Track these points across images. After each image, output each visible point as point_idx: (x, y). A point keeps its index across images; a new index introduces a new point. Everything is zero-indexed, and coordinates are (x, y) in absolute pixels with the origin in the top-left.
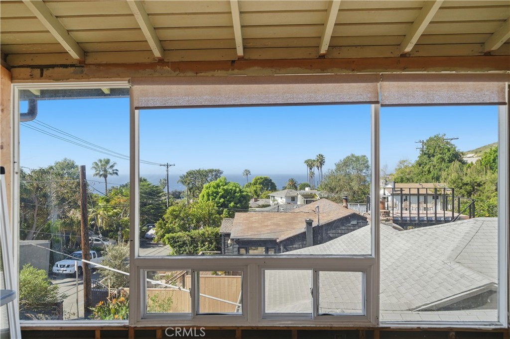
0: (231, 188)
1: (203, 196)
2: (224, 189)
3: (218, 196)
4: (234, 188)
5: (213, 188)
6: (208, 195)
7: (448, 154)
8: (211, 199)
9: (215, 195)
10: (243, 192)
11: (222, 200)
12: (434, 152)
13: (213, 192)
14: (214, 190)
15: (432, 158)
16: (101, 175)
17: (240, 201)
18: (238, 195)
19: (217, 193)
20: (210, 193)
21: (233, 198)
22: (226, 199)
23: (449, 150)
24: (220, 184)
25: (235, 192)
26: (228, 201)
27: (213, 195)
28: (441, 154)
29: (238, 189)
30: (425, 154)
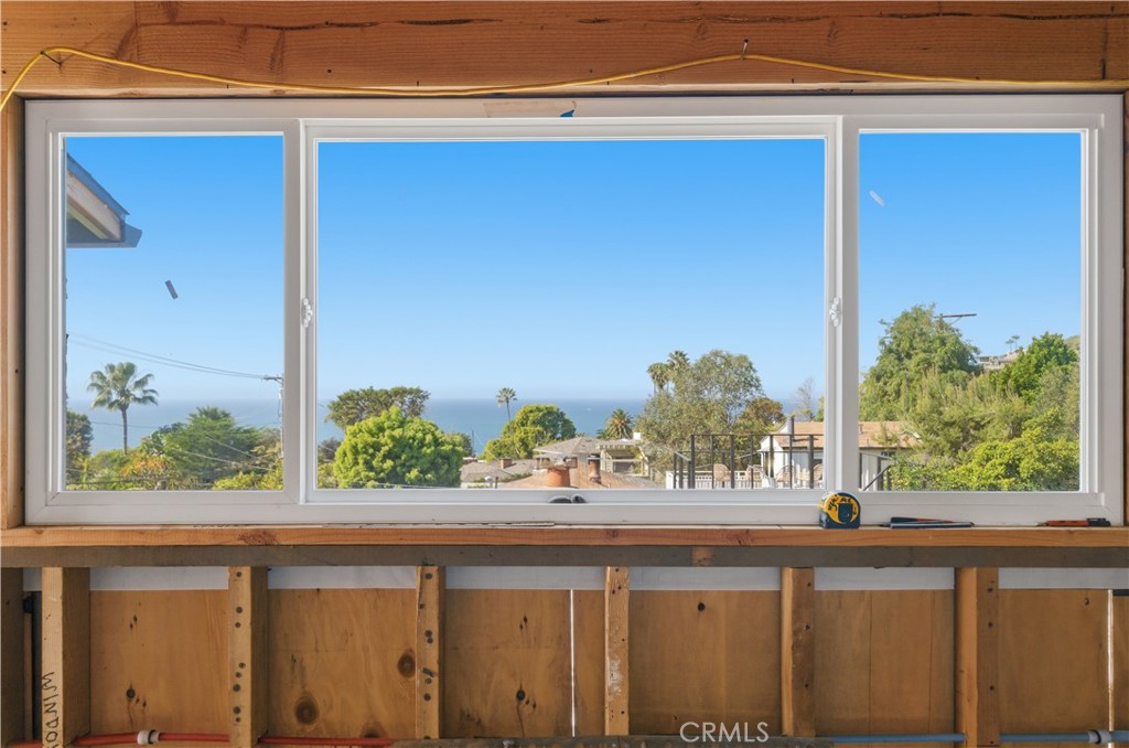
0: (411, 433)
1: (345, 454)
2: (392, 438)
3: (380, 455)
4: (420, 435)
5: (366, 435)
6: (356, 451)
7: (941, 352)
8: (361, 461)
9: (371, 451)
10: (442, 444)
11: (389, 464)
12: (911, 346)
13: (366, 446)
14: (370, 440)
15: (906, 361)
16: (111, 405)
17: (434, 466)
18: (429, 451)
19: (377, 446)
20: (360, 446)
21: (417, 458)
22: (398, 462)
23: (943, 343)
24: (386, 425)
25: (422, 444)
26: (403, 465)
27: (366, 452)
28: (925, 351)
29: (429, 438)
30: (890, 351)
